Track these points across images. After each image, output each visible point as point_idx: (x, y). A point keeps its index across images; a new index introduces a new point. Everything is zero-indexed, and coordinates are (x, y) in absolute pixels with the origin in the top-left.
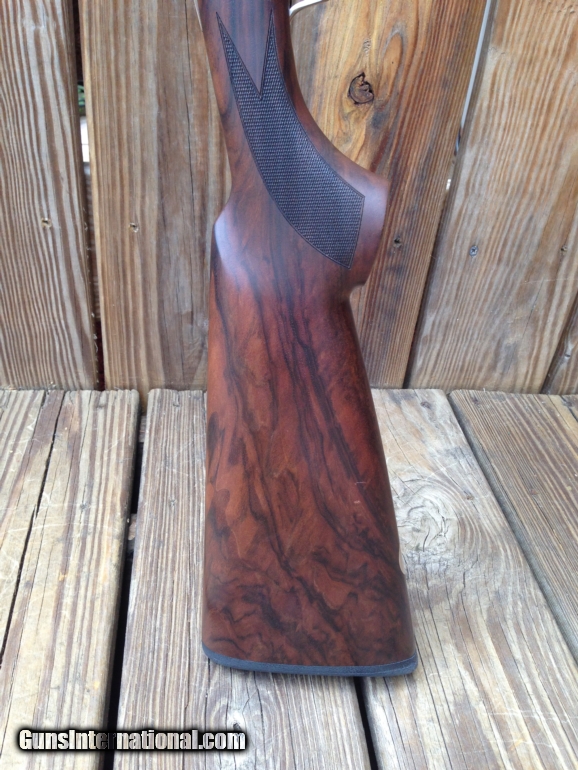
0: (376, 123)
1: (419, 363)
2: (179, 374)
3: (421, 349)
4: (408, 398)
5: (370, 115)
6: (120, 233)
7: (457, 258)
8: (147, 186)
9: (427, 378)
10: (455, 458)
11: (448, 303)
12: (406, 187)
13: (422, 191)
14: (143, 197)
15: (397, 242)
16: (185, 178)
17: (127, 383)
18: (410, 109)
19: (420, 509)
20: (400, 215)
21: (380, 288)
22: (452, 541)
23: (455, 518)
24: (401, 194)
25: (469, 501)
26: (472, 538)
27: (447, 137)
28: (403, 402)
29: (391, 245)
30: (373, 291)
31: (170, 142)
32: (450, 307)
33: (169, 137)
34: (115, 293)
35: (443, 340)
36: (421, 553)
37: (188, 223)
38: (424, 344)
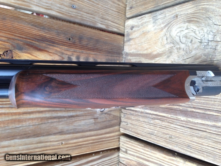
0: (21, 49)
1: (115, 30)
2: (115, 121)
3: (110, 29)
4: (128, 35)
5: (17, 51)
6: (64, 149)
7: (77, 14)
8: (46, 141)
9: (121, 27)
10: (157, 20)
11: (94, 18)
12: (48, 36)
13: (49, 29)
14: (51, 142)
15: (70, 39)
16: (43, 126)
17: (117, 140)
18: (15, 34)
19: (181, 38)
20: (59, 38)
21: (87, 46)
22: (198, 27)
23: (187, 24)
24: (50, 38)
25: (179, 17)
26: (197, 18)
27: (27, 18)
28: (130, 37)
29: (71, 42)
30: (88, 49)
31: (29, 134)
32: (95, 17)
33: (27, 134)
34: (86, 148)
35: (108, 20)
36: (203, 41)
37: (61, 123)
38: (109, 28)
